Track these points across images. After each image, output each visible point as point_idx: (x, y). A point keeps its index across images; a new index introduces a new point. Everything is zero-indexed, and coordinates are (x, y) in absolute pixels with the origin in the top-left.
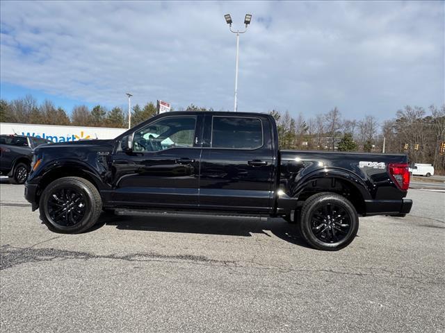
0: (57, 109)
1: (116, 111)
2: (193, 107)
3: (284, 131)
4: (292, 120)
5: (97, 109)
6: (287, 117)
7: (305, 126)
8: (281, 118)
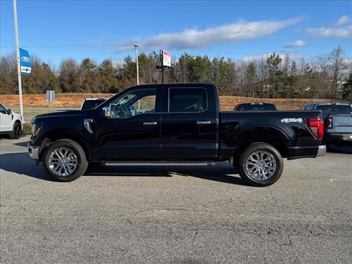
0: (41, 64)
1: (107, 63)
2: (187, 55)
5: (86, 62)
7: (308, 68)
8: (283, 63)
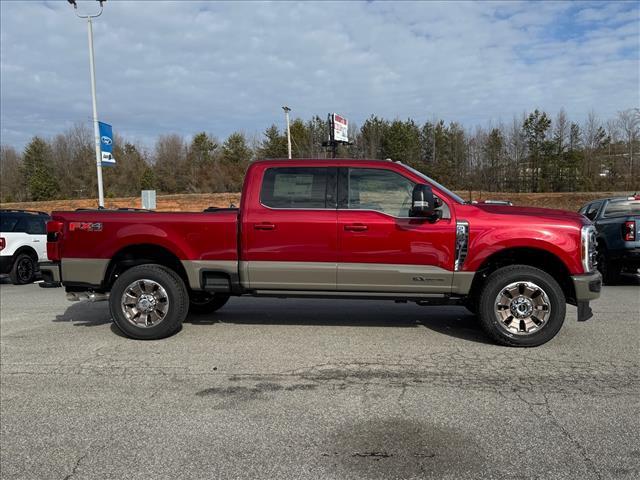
1: (236, 141)
2: (376, 120)
3: (561, 149)
4: (573, 126)
5: (200, 140)
6: (562, 120)
8: (554, 126)
